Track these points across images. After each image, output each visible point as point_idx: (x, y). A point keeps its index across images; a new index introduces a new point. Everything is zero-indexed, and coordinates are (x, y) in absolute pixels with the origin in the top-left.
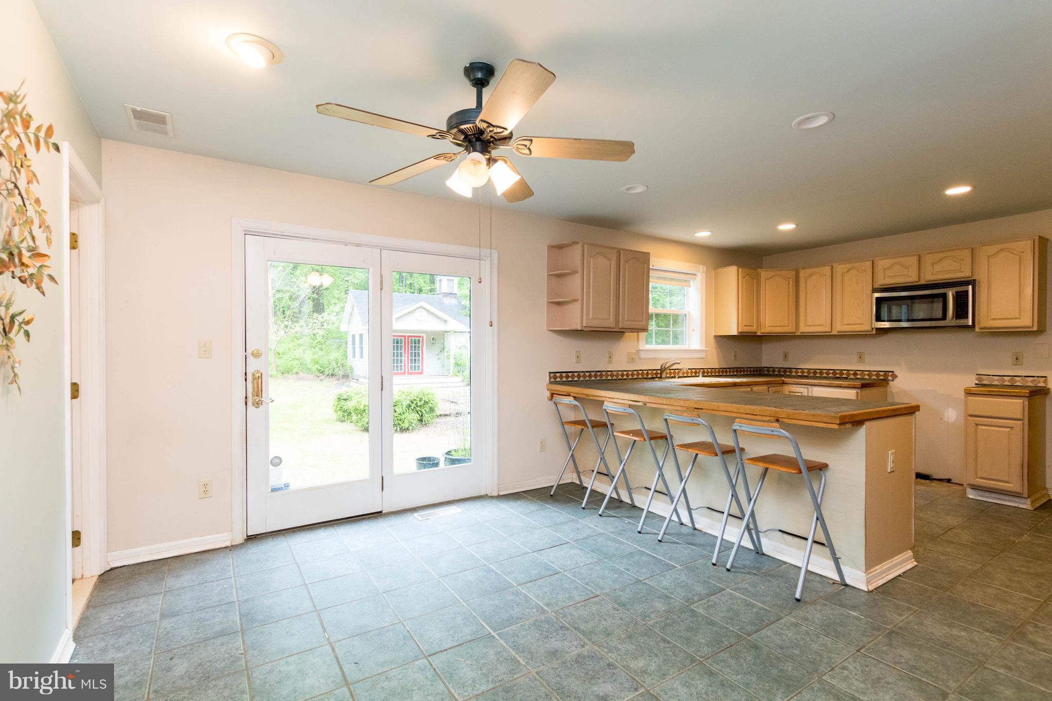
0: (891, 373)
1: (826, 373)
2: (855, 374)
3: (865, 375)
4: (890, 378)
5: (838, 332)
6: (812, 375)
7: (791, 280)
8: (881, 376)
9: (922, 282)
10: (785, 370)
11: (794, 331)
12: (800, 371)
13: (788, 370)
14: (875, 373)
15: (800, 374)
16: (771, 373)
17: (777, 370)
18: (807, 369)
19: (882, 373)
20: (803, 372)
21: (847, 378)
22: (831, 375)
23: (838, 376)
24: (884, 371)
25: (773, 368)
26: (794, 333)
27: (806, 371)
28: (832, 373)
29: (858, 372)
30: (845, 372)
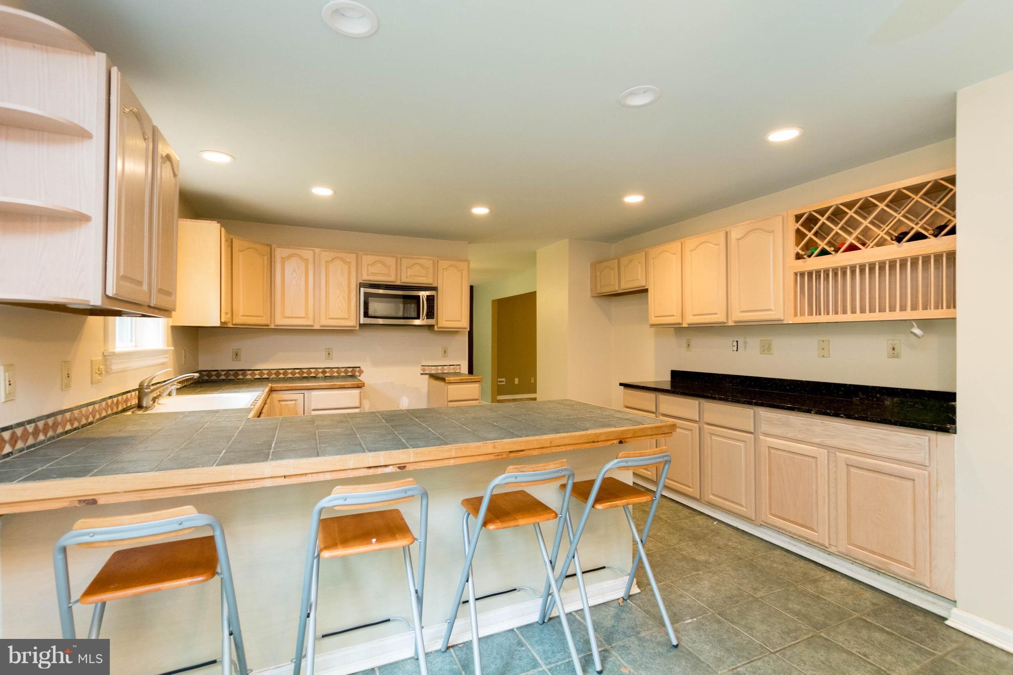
0: (358, 369)
1: (291, 373)
2: (324, 372)
3: (334, 372)
4: (357, 374)
5: (321, 326)
6: (274, 376)
7: (266, 257)
8: (349, 372)
9: (398, 283)
10: (236, 372)
11: (269, 323)
12: (257, 372)
13: (240, 373)
14: (343, 370)
15: (257, 377)
16: (214, 378)
17: (223, 373)
18: (268, 370)
19: (350, 370)
20: (260, 374)
21: (315, 377)
22: (297, 375)
23: (305, 375)
24: (352, 367)
25: (216, 371)
26: (268, 326)
27: (265, 372)
28: (299, 373)
29: (327, 370)
30: (313, 370)
